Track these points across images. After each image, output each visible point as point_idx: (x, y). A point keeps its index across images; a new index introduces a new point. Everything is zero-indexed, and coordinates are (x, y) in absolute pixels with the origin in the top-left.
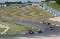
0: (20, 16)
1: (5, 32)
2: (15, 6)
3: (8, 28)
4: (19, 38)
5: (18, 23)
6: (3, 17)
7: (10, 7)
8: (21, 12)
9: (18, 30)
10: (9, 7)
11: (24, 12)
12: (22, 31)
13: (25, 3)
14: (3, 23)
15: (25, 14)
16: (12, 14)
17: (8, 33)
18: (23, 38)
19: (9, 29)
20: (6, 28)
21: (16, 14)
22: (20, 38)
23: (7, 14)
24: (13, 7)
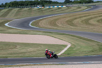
0: (90, 24)
1: (63, 51)
2: (80, 8)
3: (69, 46)
4: (87, 64)
5: (86, 37)
6: (61, 27)
7: (73, 8)
8: (91, 18)
9: (85, 50)
10: (71, 9)
11: (95, 17)
12: (93, 51)
13: (98, 2)
14: (61, 37)
15: (98, 21)
16: (75, 22)
17: (68, 54)
18: (93, 63)
19: (69, 48)
20: (65, 46)
21: (82, 21)
22: (89, 63)
23: (67, 21)
24: (77, 9)
